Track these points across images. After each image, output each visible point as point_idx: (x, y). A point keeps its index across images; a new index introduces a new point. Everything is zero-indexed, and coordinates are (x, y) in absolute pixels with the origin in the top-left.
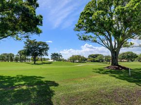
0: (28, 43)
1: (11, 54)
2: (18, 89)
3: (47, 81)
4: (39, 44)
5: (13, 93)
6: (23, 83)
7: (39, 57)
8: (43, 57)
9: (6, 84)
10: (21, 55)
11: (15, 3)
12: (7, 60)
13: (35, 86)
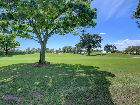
0: (83, 36)
1: (70, 47)
2: (79, 75)
3: (102, 71)
4: (93, 37)
5: (75, 78)
6: (82, 71)
7: (93, 49)
8: (96, 49)
9: (69, 71)
10: (77, 48)
11: (73, 2)
12: (68, 52)
13: (92, 75)
